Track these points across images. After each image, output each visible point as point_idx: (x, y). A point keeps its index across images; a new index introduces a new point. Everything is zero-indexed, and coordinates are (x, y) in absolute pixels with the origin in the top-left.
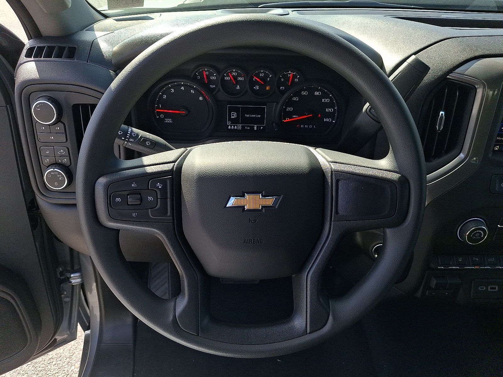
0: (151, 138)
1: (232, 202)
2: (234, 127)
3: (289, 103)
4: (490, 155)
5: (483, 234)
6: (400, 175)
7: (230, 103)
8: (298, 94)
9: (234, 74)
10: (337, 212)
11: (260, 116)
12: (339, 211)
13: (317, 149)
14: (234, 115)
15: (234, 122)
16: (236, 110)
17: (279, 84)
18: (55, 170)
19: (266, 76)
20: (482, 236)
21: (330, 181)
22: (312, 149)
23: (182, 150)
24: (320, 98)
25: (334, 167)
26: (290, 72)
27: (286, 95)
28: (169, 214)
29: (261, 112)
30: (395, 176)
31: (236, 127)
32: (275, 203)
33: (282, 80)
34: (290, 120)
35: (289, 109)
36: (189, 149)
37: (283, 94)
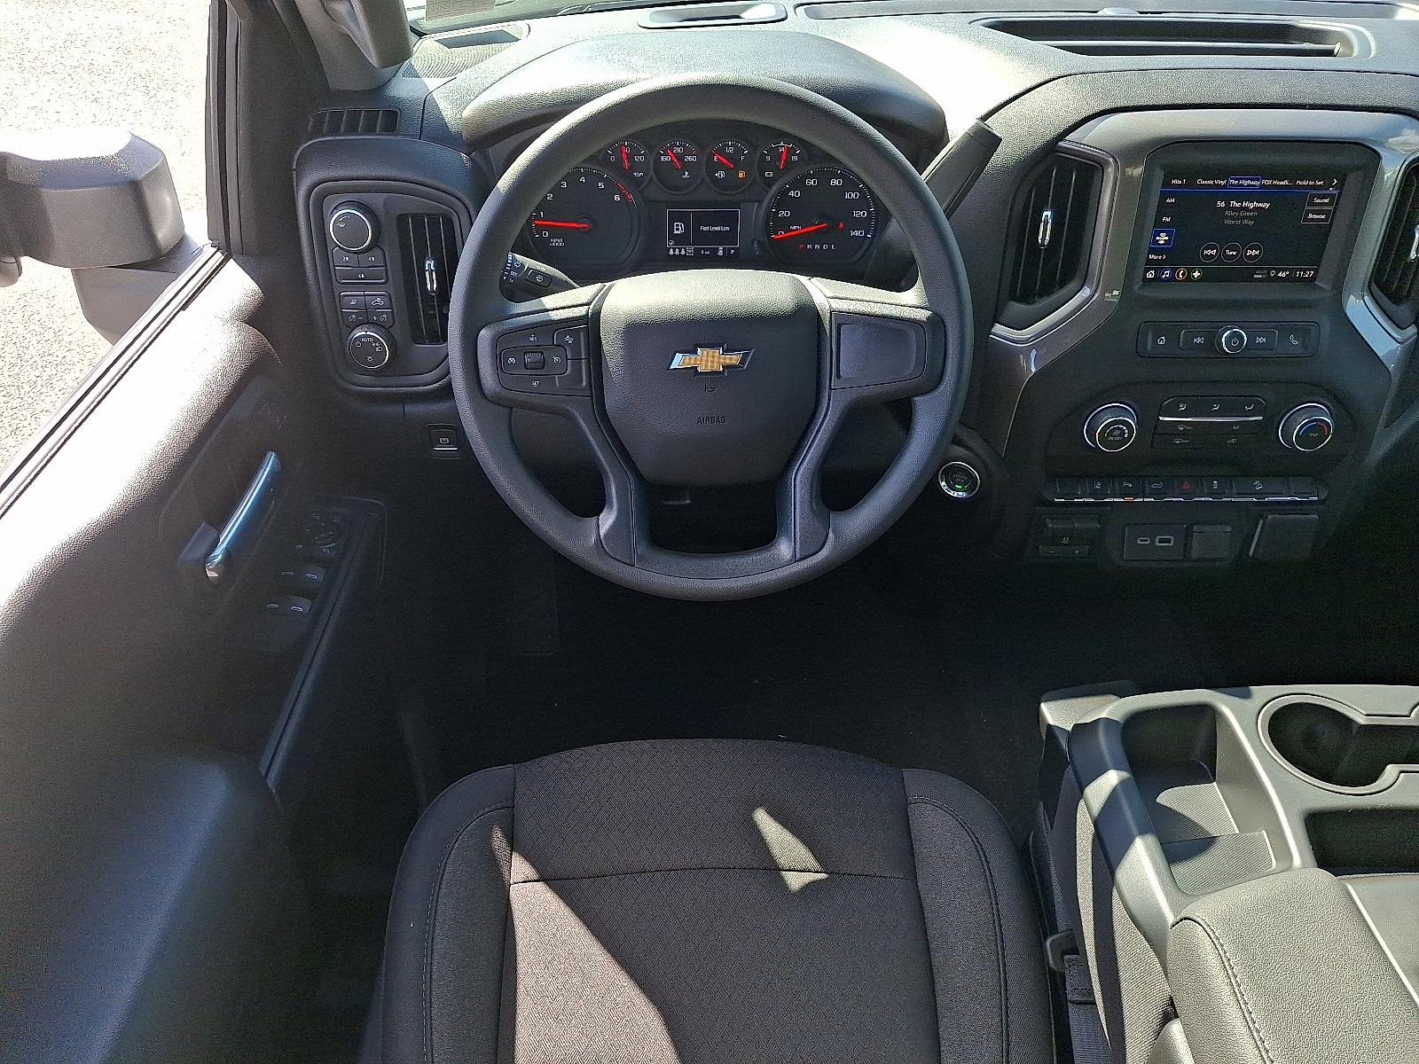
0: (543, 269)
1: (678, 361)
2: (680, 252)
3: (782, 200)
4: (1136, 287)
5: (1126, 431)
6: (930, 313)
7: (670, 204)
8: (798, 183)
9: (678, 150)
10: (838, 376)
11: (728, 228)
12: (841, 374)
13: (814, 280)
14: (679, 229)
15: (680, 240)
16: (682, 218)
17: (764, 166)
18: (369, 333)
19: (738, 151)
20: (1126, 436)
21: (827, 327)
22: (804, 279)
23: (599, 285)
24: (840, 191)
25: (836, 305)
26: (782, 144)
27: (775, 188)
28: (584, 384)
29: (730, 219)
30: (923, 315)
31: (683, 252)
32: (743, 361)
33: (768, 158)
34: (786, 235)
35: (783, 213)
36: (608, 284)
37: (770, 186)
